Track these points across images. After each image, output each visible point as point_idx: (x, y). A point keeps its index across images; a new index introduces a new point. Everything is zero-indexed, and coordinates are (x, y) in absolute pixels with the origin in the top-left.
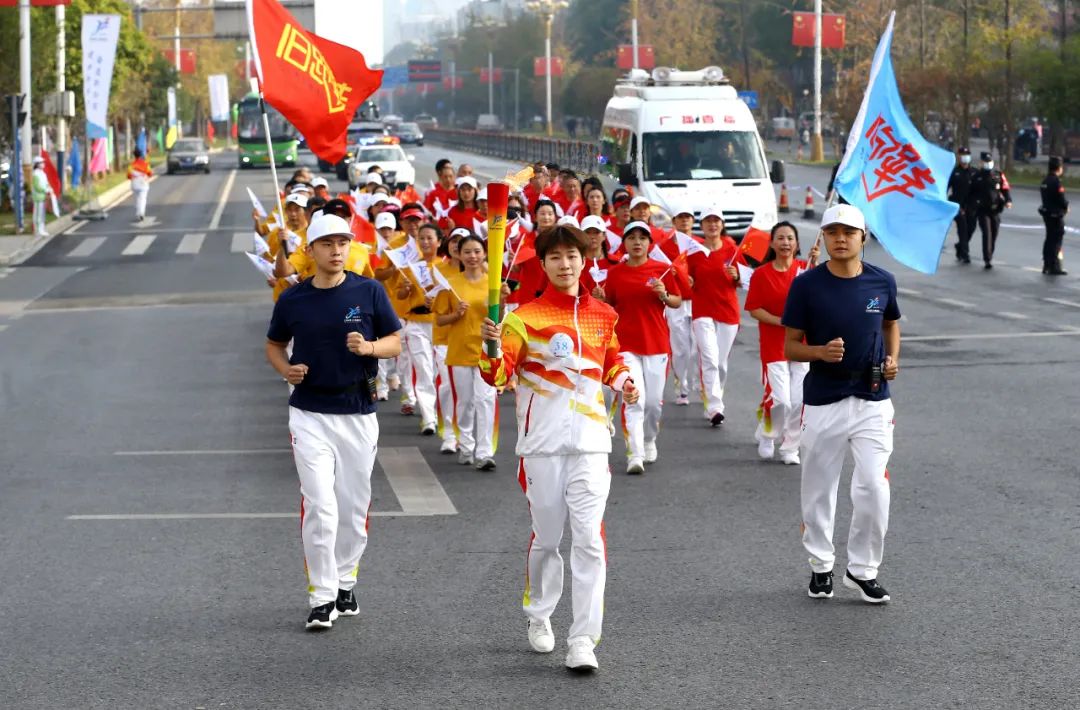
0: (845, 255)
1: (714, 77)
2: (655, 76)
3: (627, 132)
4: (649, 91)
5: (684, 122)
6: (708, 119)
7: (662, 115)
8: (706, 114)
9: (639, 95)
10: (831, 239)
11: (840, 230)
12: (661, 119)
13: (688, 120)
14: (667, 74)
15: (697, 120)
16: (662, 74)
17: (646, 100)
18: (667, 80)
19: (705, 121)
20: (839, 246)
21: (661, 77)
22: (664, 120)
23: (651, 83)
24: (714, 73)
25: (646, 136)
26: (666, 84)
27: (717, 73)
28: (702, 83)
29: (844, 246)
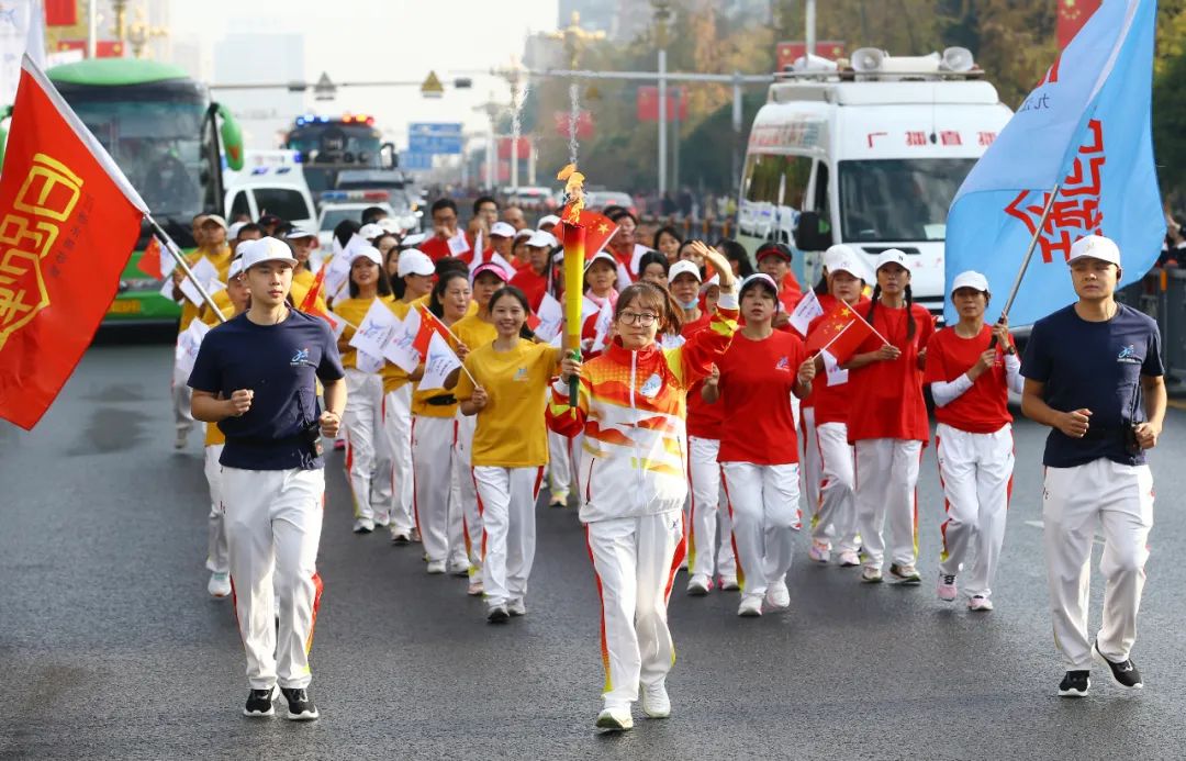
0: (1094, 294)
1: (957, 66)
2: (856, 65)
3: (806, 161)
4: (847, 89)
5: (910, 141)
6: (951, 137)
7: (871, 132)
8: (945, 129)
9: (826, 97)
10: (1080, 276)
11: (1090, 266)
12: (870, 137)
13: (916, 139)
14: (877, 61)
15: (933, 138)
16: (868, 61)
17: (841, 105)
18: (879, 69)
19: (945, 142)
20: (1088, 283)
21: (865, 66)
22: (873, 138)
23: (848, 76)
24: (959, 59)
25: (845, 166)
26: (874, 78)
27: (963, 59)
28: (936, 77)
29: (1094, 283)
